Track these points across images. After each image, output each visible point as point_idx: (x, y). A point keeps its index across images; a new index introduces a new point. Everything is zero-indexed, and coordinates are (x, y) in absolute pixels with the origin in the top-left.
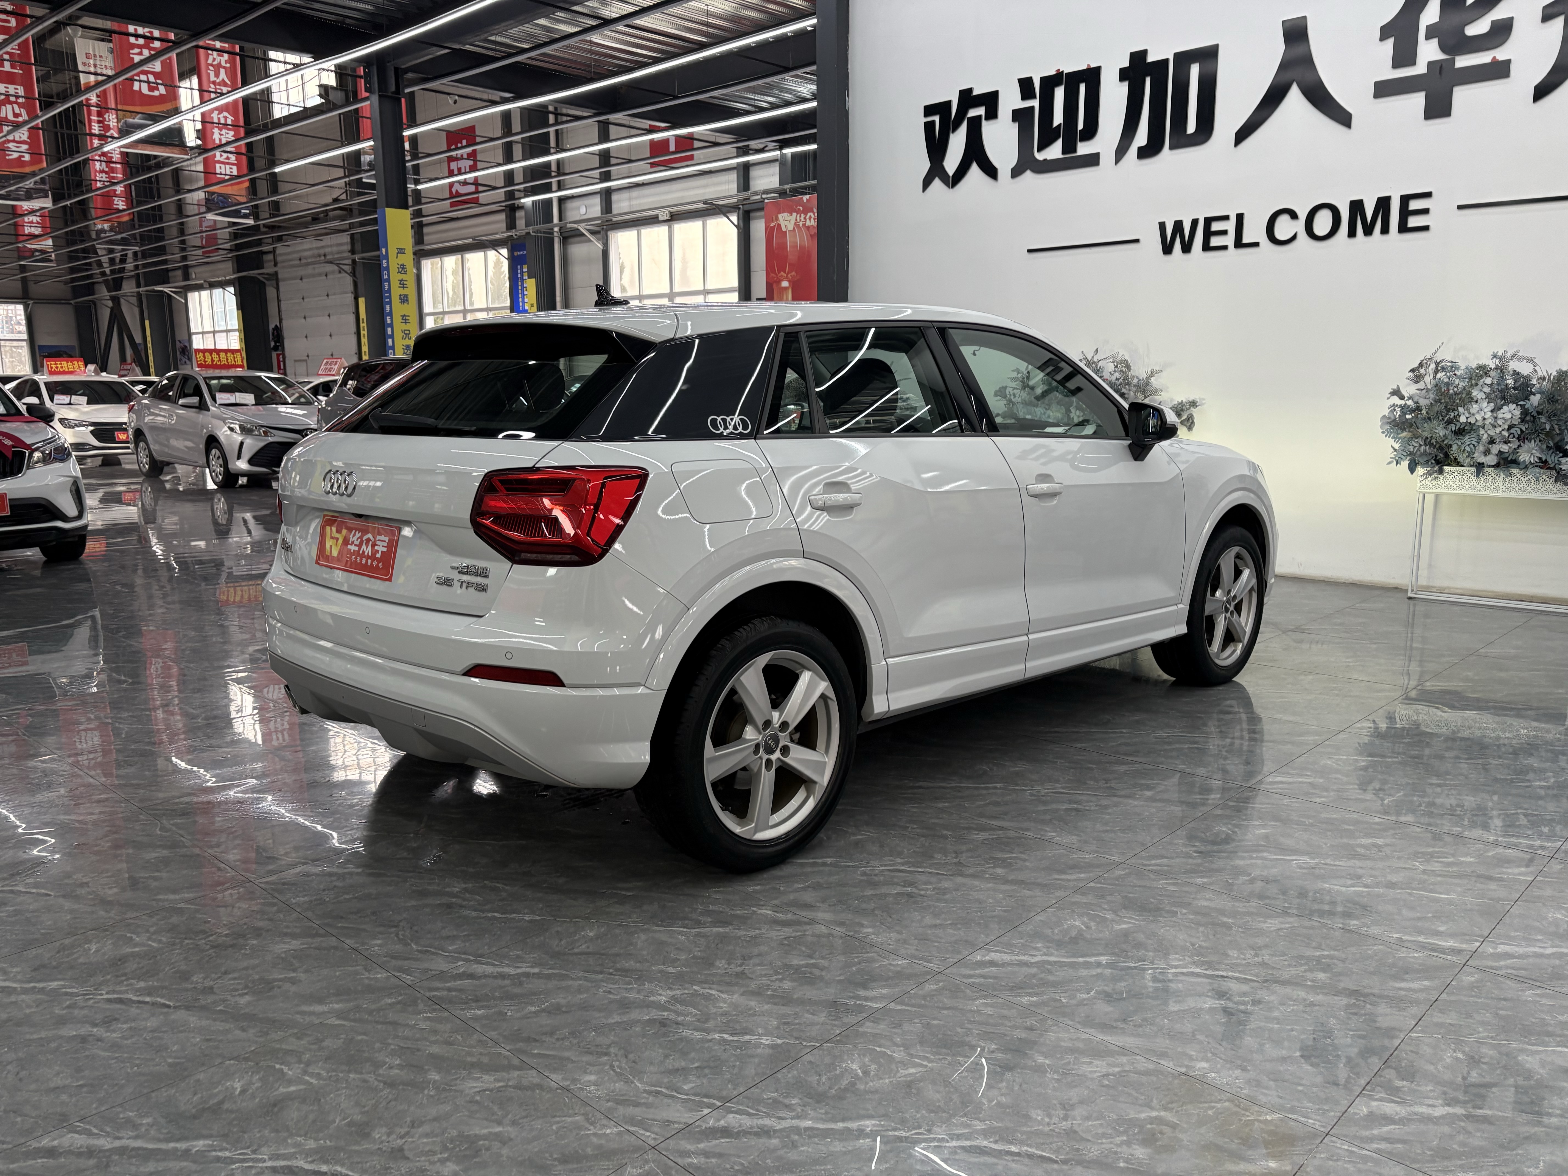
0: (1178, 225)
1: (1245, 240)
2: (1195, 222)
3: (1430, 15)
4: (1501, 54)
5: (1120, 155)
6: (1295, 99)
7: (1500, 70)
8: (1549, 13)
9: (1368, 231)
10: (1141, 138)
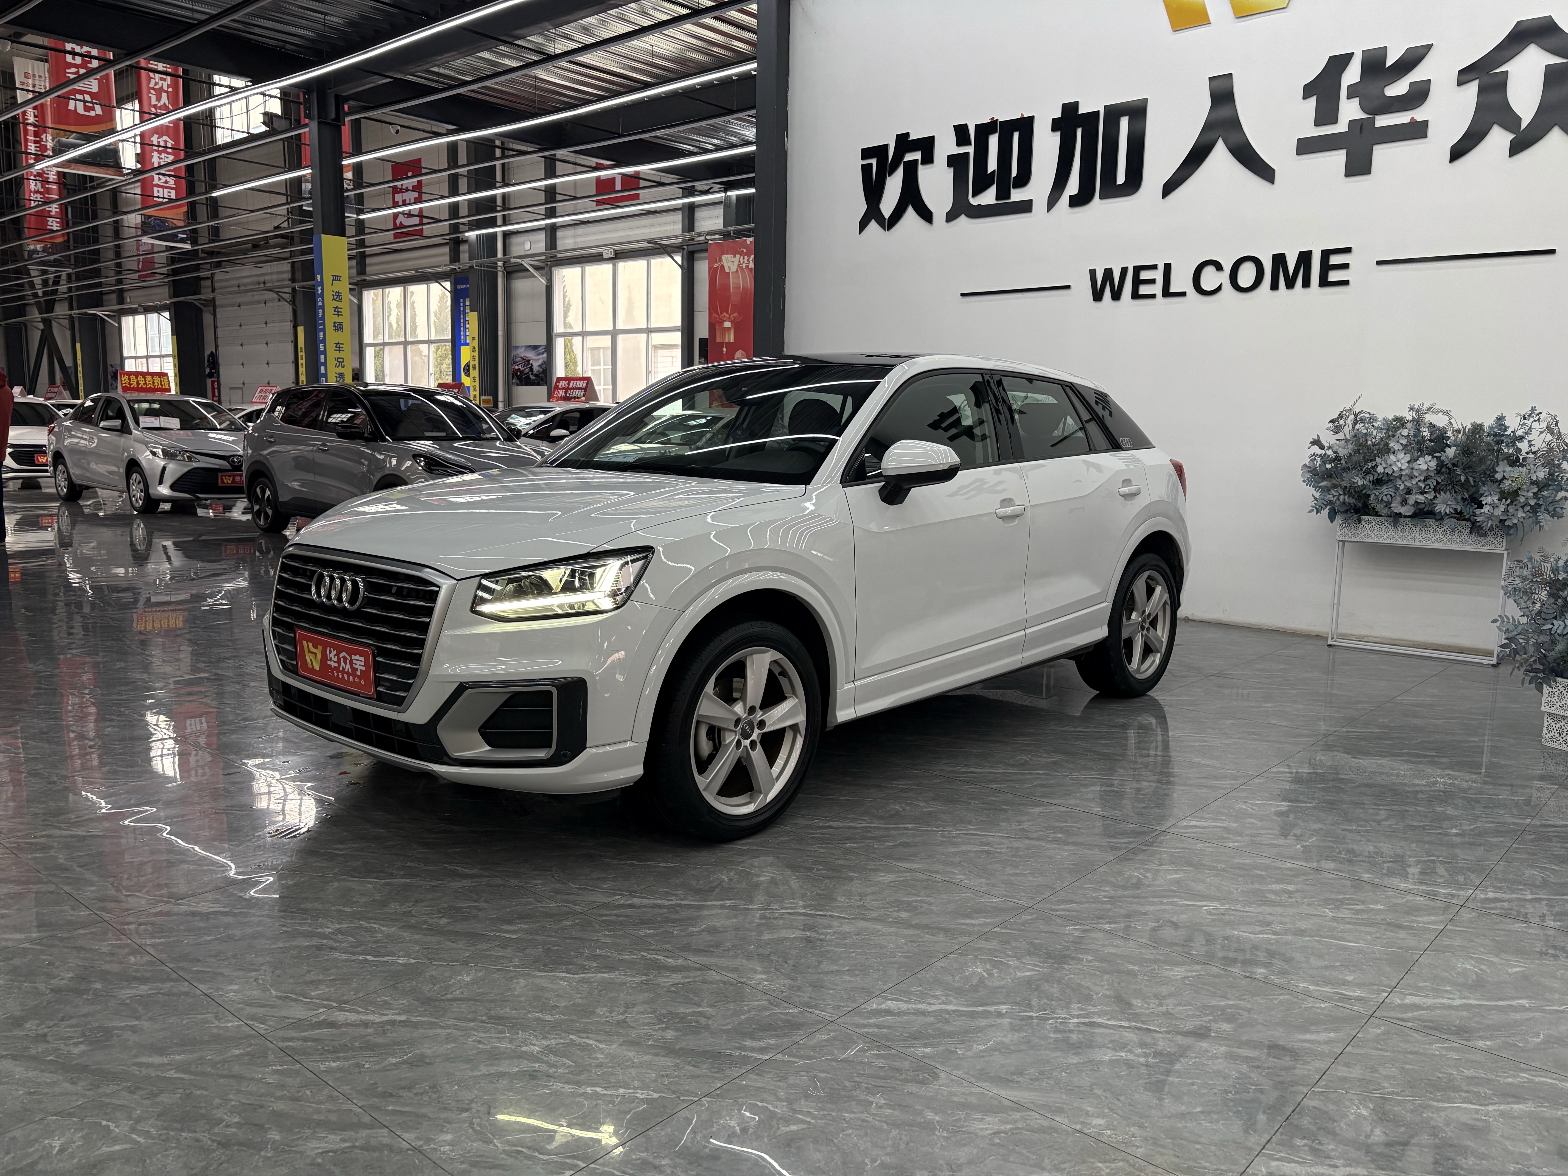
0: (1108, 273)
1: (1173, 290)
2: (1124, 271)
3: (1352, 75)
4: (1419, 115)
5: (1052, 201)
6: (1220, 153)
7: (1418, 130)
8: (1465, 75)
9: (1290, 284)
10: (1073, 187)
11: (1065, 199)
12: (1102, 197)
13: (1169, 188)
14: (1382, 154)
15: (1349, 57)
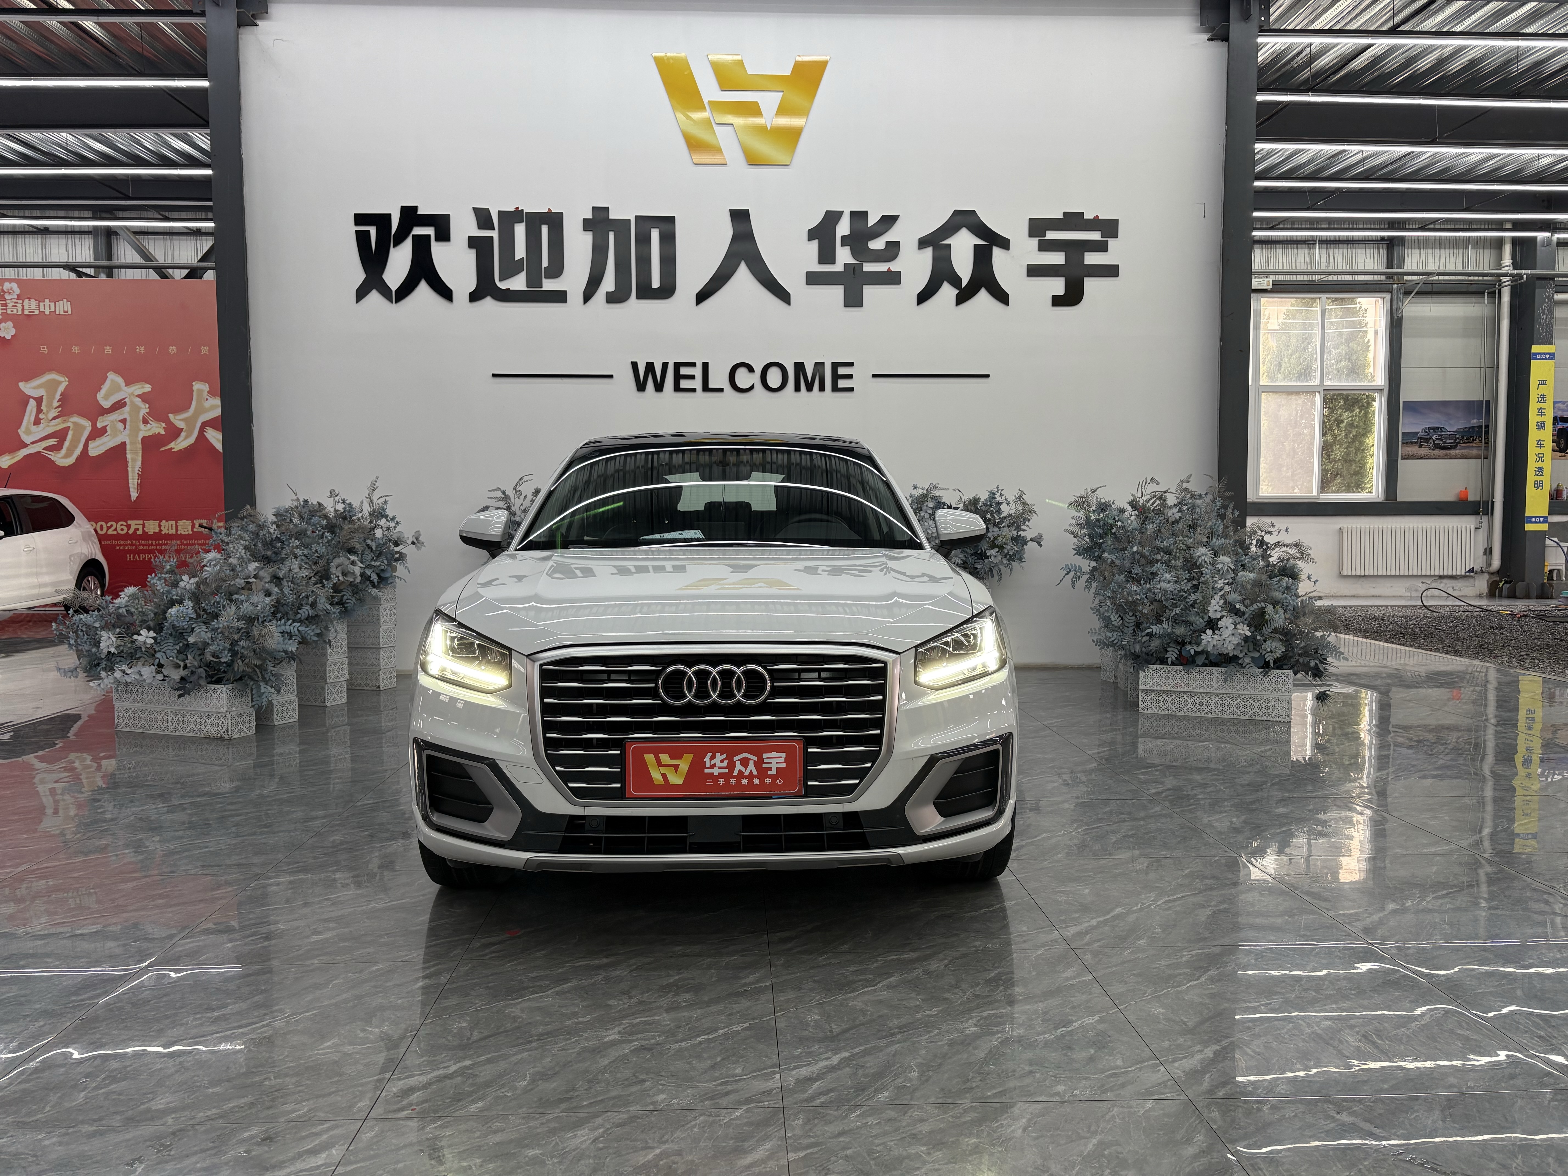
0: (650, 367)
1: (711, 386)
2: (665, 366)
3: (843, 228)
4: (894, 266)
5: (588, 296)
6: (743, 273)
7: (893, 278)
8: (923, 243)
9: (809, 388)
10: (608, 284)
11: (600, 295)
12: (639, 297)
13: (702, 297)
14: (870, 292)
15: (841, 213)
